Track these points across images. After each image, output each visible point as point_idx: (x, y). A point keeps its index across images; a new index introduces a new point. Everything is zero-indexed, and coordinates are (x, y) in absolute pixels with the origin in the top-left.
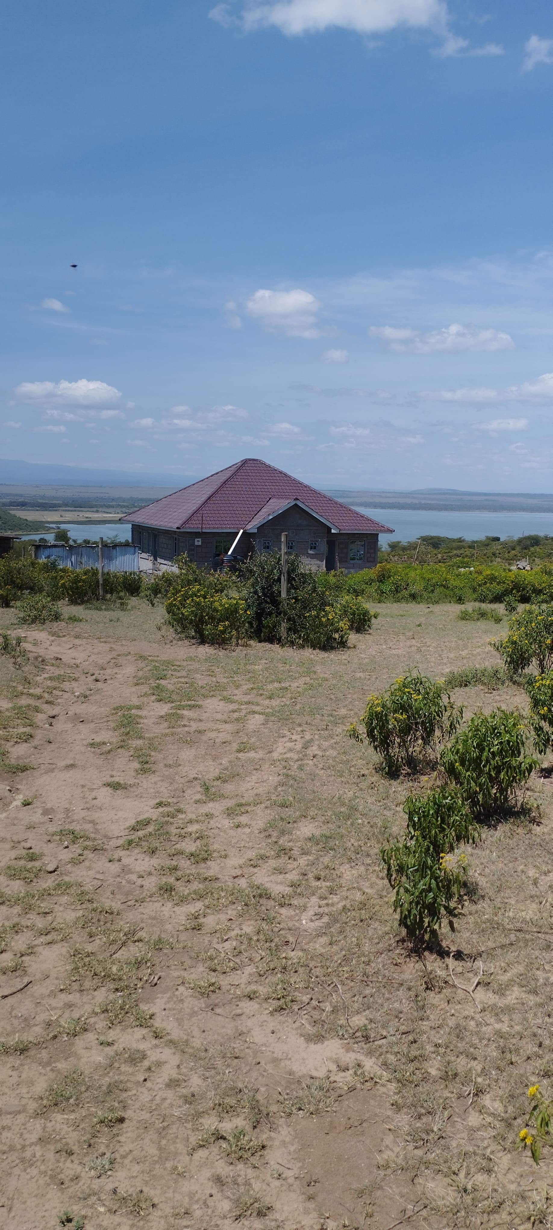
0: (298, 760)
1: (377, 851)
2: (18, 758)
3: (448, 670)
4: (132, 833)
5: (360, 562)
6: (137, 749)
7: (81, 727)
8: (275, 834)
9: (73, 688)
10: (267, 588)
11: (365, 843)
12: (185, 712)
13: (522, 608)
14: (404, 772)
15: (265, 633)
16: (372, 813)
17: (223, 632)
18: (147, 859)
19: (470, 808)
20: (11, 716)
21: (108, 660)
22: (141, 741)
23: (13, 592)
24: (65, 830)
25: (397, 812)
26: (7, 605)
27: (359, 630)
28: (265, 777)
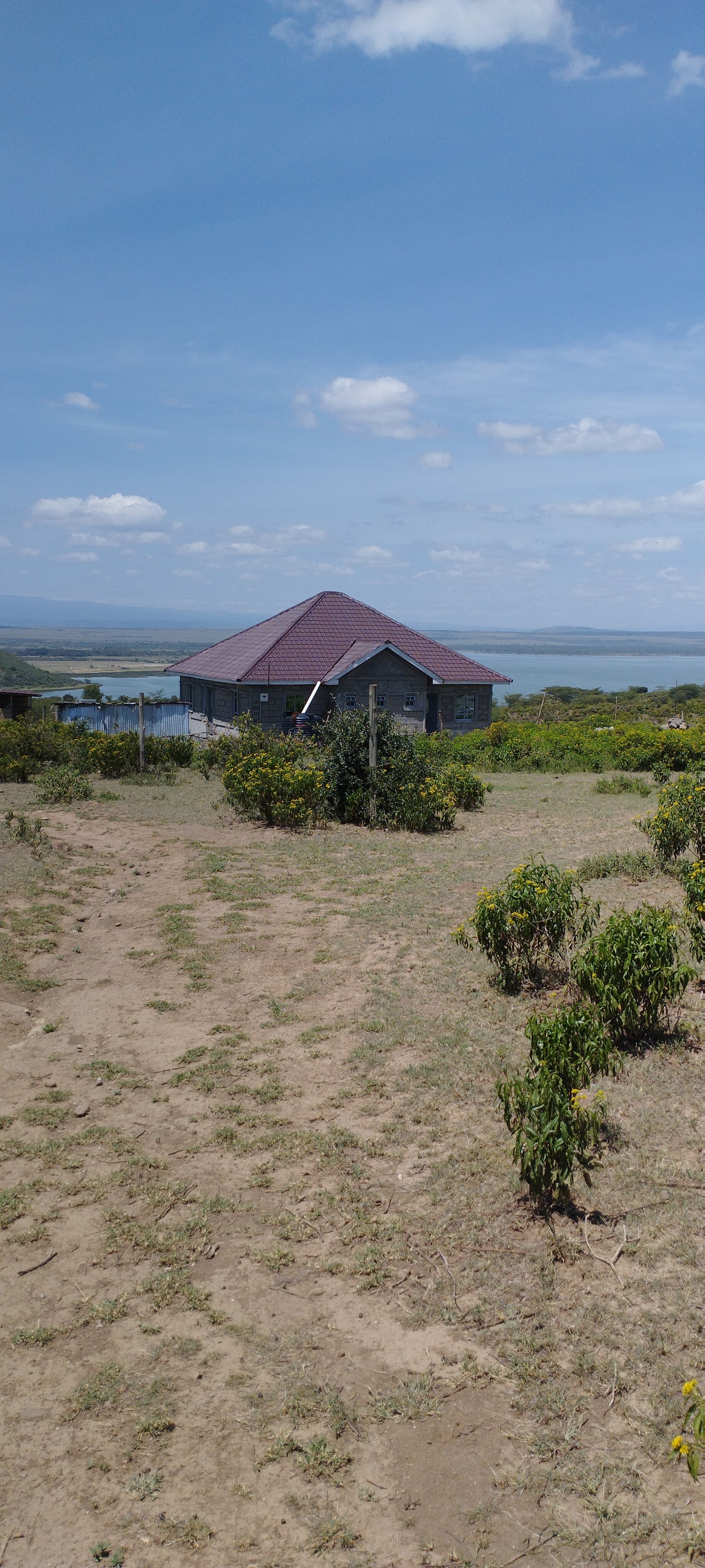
0: (391, 973)
1: (492, 1086)
2: (39, 972)
3: (581, 857)
4: (181, 1066)
5: (469, 721)
6: (188, 960)
7: (118, 932)
8: (362, 1066)
9: (107, 884)
10: (351, 755)
11: (477, 1077)
12: (249, 913)
13: (675, 777)
14: (525, 986)
15: (349, 811)
16: (485, 1039)
17: (296, 811)
18: (201, 1098)
19: (610, 1031)
20: (29, 919)
21: (152, 848)
22: (193, 950)
23: (31, 763)
24: (98, 1063)
25: (517, 1036)
26: (24, 780)
27: (468, 807)
28: (350, 995)
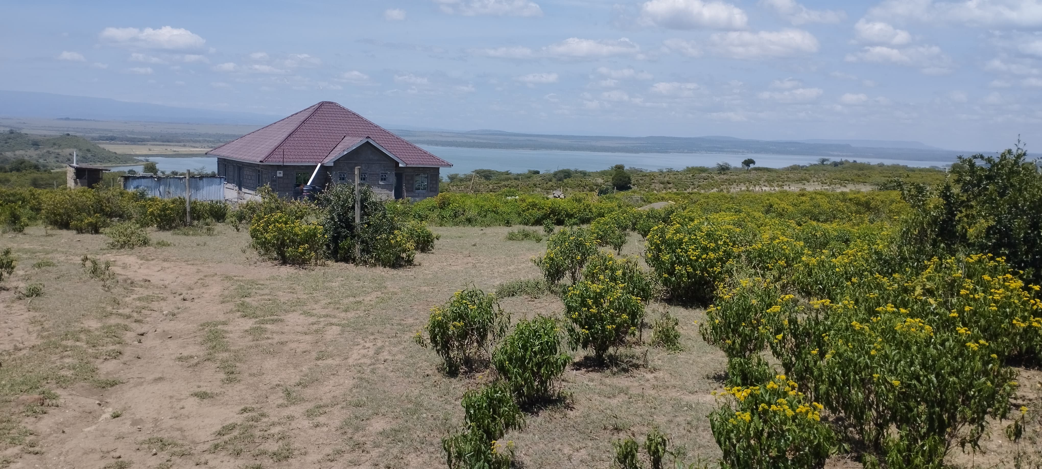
0: (371, 365)
1: (439, 440)
2: (108, 373)
3: (498, 283)
4: (217, 437)
5: (424, 191)
6: (223, 361)
7: (170, 342)
8: (350, 431)
9: (162, 307)
10: (342, 215)
11: (429, 434)
12: (269, 326)
13: (558, 229)
14: (462, 371)
15: (341, 254)
16: (434, 408)
17: (303, 254)
18: (232, 460)
19: (517, 399)
20: (100, 335)
21: (196, 281)
22: (227, 354)
23: (102, 219)
24: (153, 439)
25: (456, 405)
26: (97, 231)
27: (423, 250)
28: (342, 381)
